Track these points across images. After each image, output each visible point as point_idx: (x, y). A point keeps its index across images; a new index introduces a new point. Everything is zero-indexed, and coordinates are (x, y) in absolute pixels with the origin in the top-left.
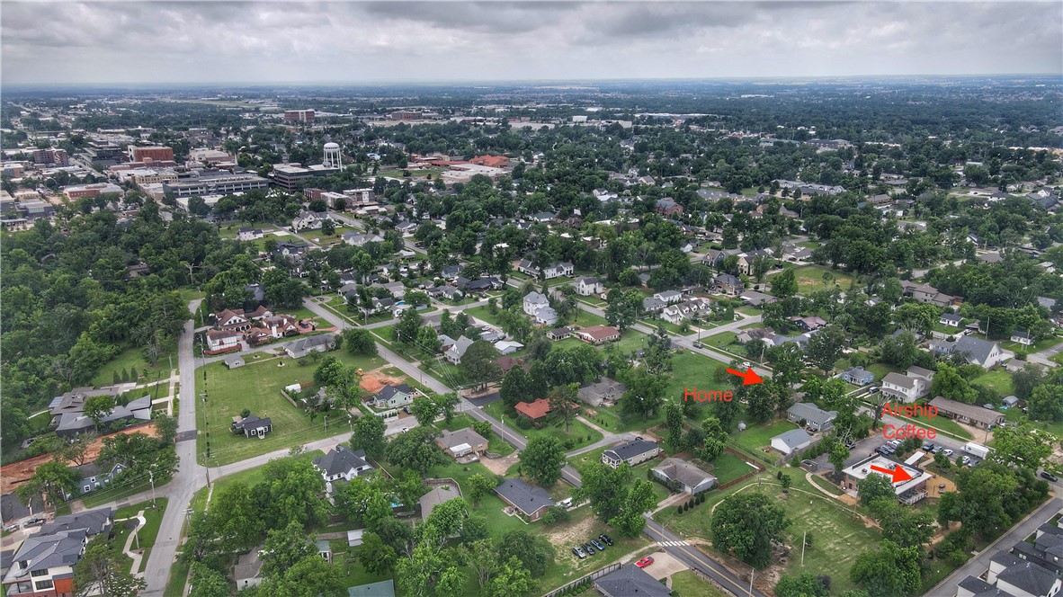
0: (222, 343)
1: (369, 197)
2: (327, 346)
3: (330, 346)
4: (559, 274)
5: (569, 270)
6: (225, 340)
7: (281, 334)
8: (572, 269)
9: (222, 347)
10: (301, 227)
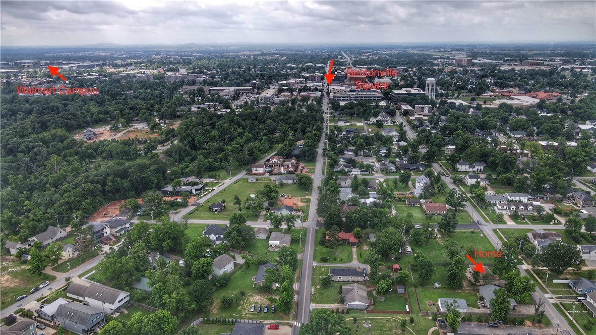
0: (256, 170)
1: (429, 110)
2: (294, 181)
3: (295, 182)
4: (471, 170)
5: (479, 168)
6: (259, 169)
7: (286, 172)
8: (482, 168)
9: (256, 172)
10: (372, 122)
